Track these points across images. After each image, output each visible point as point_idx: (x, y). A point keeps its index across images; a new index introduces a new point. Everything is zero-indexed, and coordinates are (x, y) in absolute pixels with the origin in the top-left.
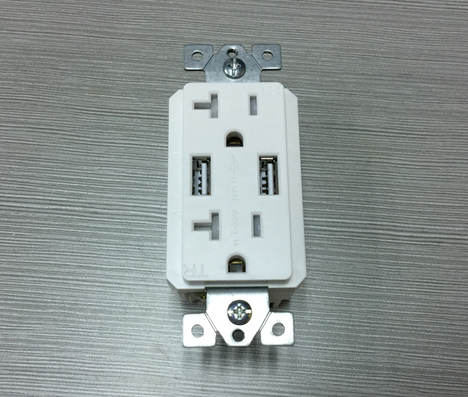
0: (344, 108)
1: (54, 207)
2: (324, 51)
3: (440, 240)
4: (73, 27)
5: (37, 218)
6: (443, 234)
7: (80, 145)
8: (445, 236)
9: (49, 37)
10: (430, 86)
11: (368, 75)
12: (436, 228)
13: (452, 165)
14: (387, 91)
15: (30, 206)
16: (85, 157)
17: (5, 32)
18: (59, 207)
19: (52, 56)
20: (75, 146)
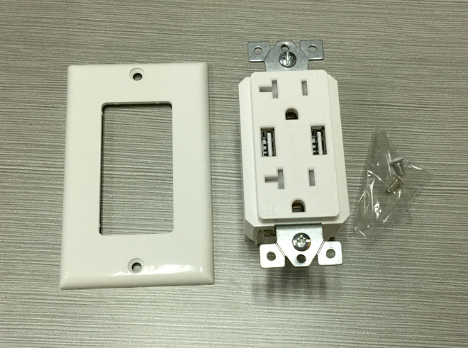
0: (372, 87)
1: (141, 174)
2: (354, 41)
3: (452, 192)
4: (145, 26)
5: (129, 183)
6: (455, 186)
7: (158, 124)
8: (456, 188)
9: (126, 35)
10: (442, 67)
11: (391, 60)
12: (449, 182)
13: (461, 131)
14: (407, 73)
15: (122, 173)
16: (163, 133)
17: (89, 31)
18: (145, 174)
19: (130, 50)
20: (155, 125)
